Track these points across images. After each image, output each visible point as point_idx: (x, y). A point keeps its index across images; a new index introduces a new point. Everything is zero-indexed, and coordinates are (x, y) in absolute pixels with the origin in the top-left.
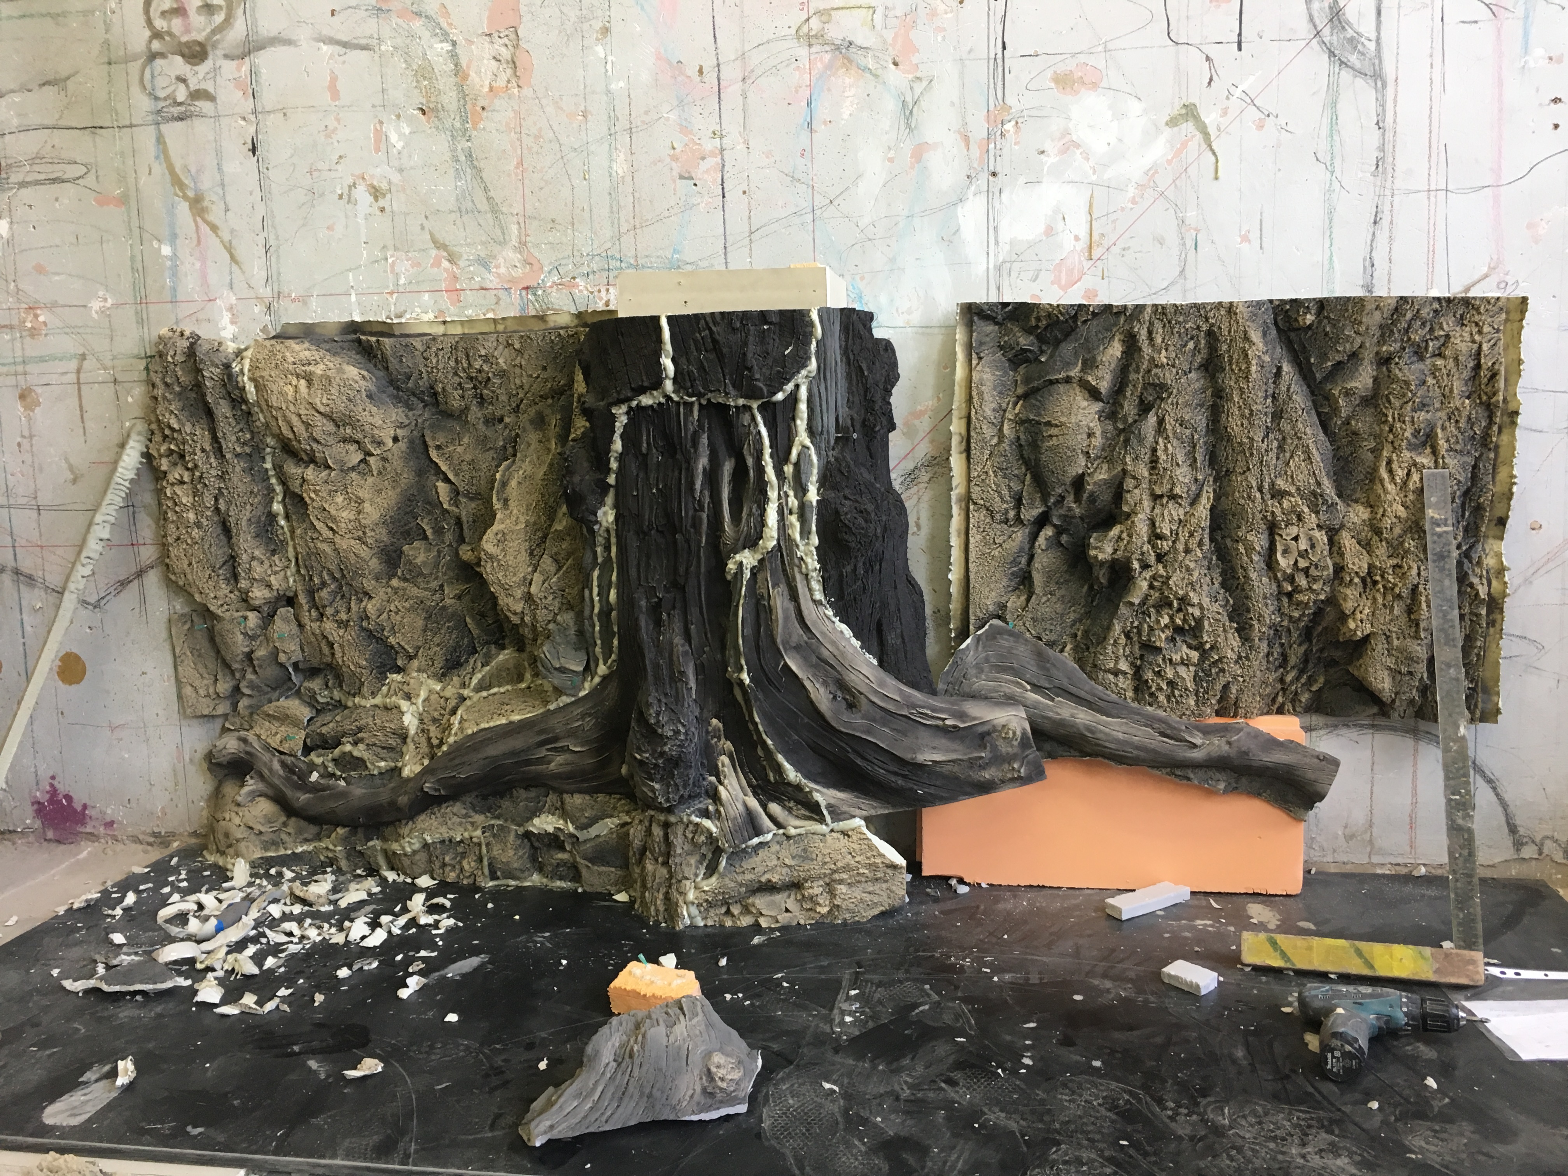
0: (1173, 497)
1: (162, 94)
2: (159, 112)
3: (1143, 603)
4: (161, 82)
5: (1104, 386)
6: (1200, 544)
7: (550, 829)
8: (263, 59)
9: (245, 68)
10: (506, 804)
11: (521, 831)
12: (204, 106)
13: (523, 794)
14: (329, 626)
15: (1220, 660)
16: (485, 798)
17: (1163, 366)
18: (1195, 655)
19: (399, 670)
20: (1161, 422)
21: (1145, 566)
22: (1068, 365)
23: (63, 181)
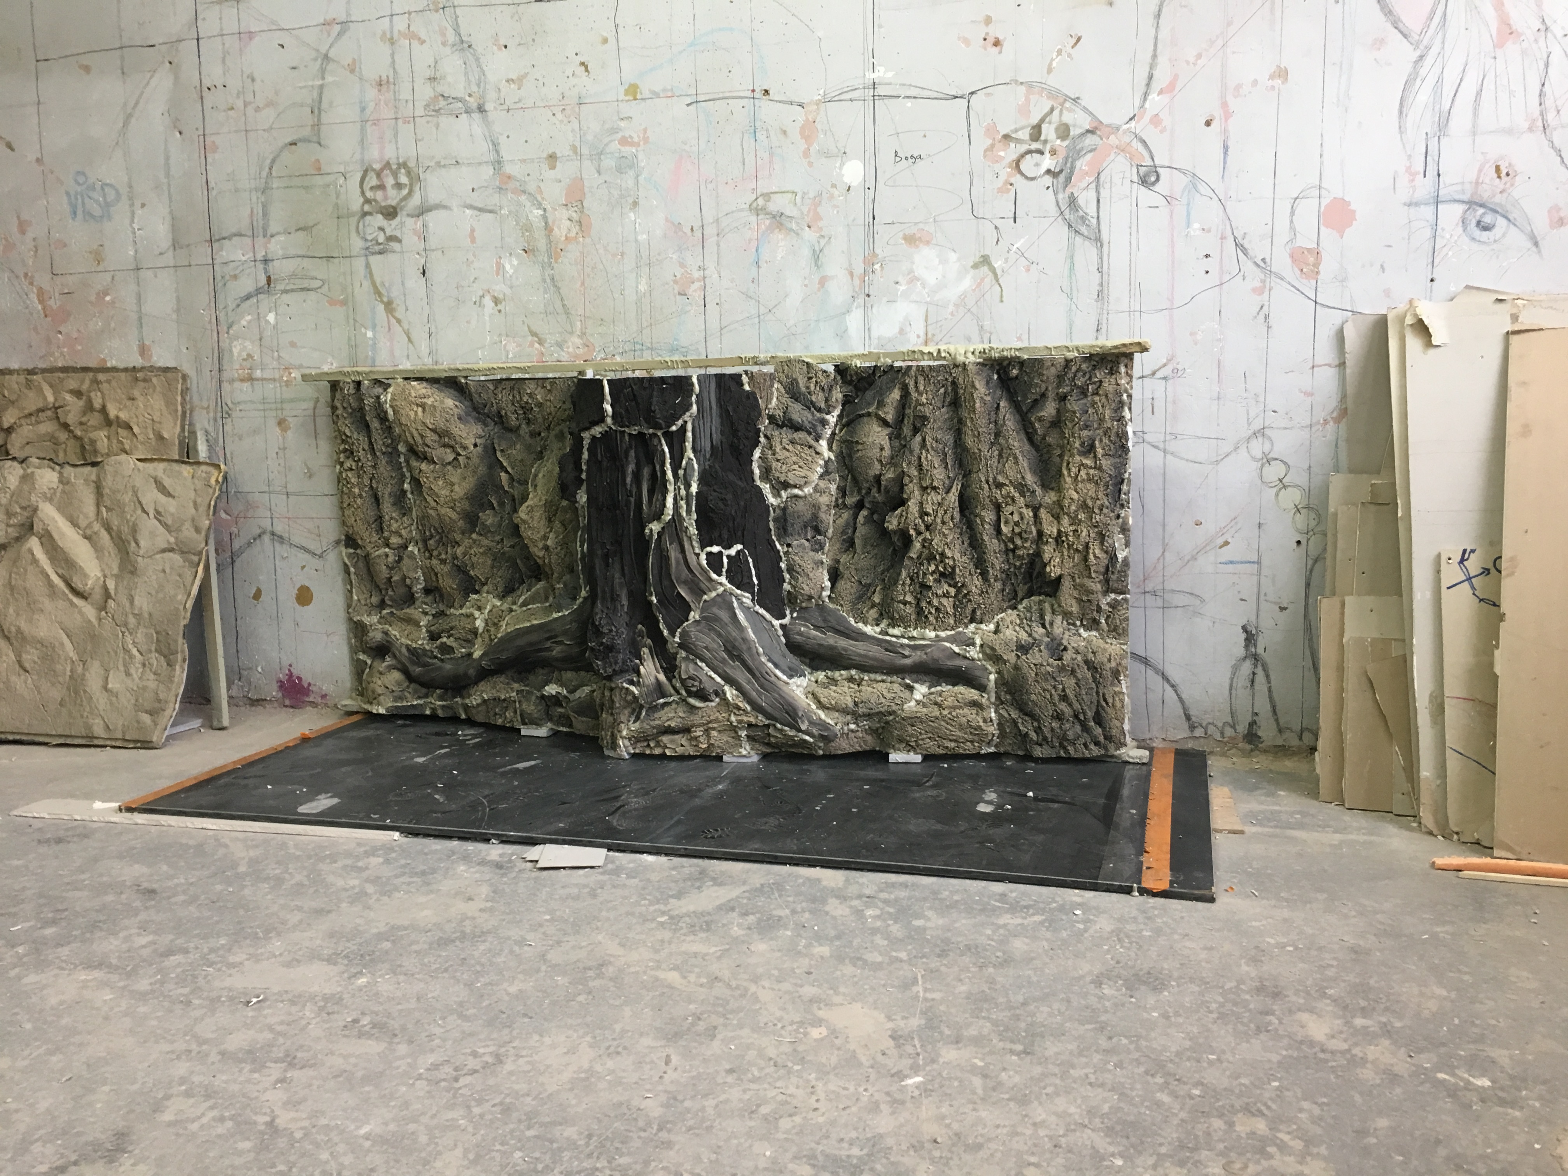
0: (935, 488)
1: (369, 238)
2: (367, 248)
3: (919, 557)
4: (369, 230)
5: (890, 418)
6: (952, 518)
7: (554, 693)
8: (430, 217)
9: (420, 223)
10: (532, 677)
11: (538, 694)
12: (395, 245)
13: (541, 671)
14: (435, 562)
15: (968, 593)
16: (520, 673)
17: (923, 405)
18: (953, 591)
19: (477, 592)
20: (924, 440)
21: (919, 533)
22: (869, 404)
23: (308, 290)
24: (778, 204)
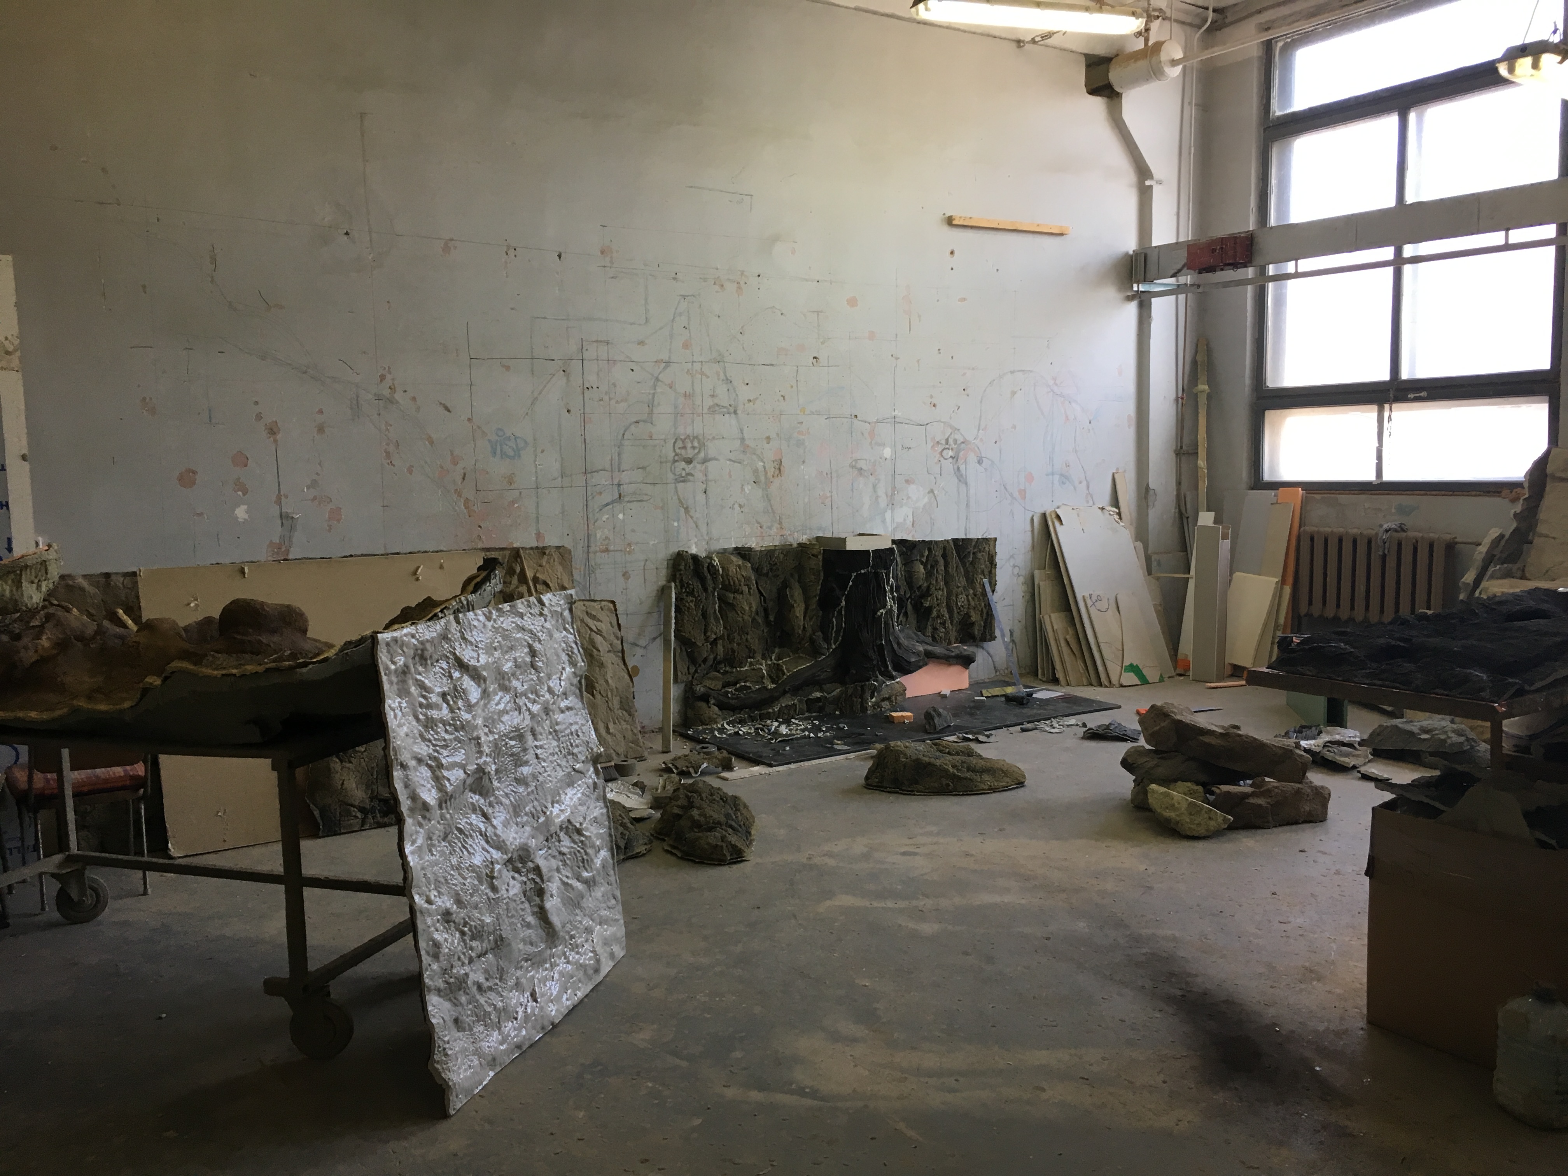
1: (677, 474)
2: (676, 479)
4: (677, 470)
7: (819, 696)
8: (709, 464)
12: (690, 478)
23: (643, 501)
24: (861, 464)
